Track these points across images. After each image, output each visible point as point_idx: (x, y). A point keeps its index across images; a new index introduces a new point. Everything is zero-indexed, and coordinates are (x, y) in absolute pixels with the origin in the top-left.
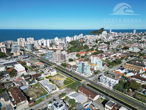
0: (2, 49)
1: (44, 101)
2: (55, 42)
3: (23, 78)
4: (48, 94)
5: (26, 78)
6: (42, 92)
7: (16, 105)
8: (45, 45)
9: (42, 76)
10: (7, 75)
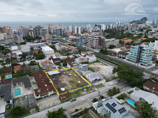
0: (30, 32)
1: (84, 96)
2: (87, 30)
3: (52, 61)
4: (88, 86)
5: (55, 62)
6: (79, 82)
7: (39, 95)
8: (76, 32)
9: (76, 61)
10: (32, 56)
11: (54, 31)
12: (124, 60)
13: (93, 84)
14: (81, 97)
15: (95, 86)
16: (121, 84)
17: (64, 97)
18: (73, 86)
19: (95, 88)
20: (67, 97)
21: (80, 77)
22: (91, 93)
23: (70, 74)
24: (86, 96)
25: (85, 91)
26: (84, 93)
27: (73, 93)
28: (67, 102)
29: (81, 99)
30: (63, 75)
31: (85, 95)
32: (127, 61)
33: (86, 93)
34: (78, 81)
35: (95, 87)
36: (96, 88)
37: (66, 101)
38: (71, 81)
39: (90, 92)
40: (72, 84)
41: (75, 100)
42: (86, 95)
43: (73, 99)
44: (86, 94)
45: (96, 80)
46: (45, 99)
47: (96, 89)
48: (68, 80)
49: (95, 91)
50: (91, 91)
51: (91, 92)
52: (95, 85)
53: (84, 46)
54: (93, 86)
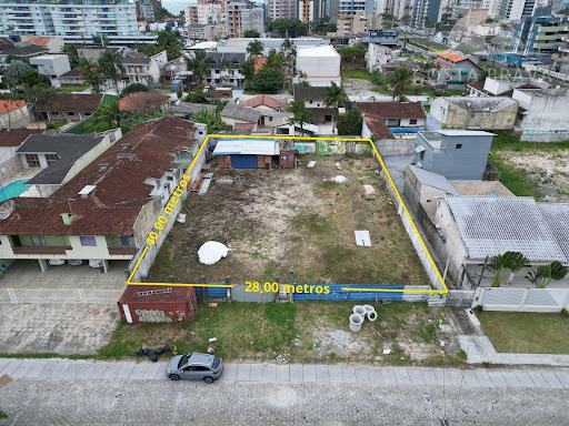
0: (301, 4)
4: (411, 293)
6: (362, 237)
9: (429, 122)
10: (237, 76)
11: (407, 7)
13: (467, 292)
14: (284, 368)
15: (479, 310)
17: (151, 316)
18: (292, 254)
19: (469, 330)
20: (175, 324)
21: (392, 209)
22: (403, 370)
23: (340, 179)
24: (338, 375)
25: (354, 327)
26: (340, 339)
27: (254, 306)
28: (146, 364)
30: (298, 171)
31: (333, 358)
33: (353, 346)
34: (360, 227)
35: (474, 320)
36: (484, 340)
37: (142, 354)
38: (313, 218)
39: (397, 351)
40: (294, 239)
41: (210, 377)
42: (336, 368)
43: (197, 359)
44: (354, 358)
45: (512, 261)
46: (52, 277)
47: (477, 348)
48: (293, 207)
49: (459, 361)
50: (417, 350)
51: (408, 362)
52: (488, 307)
54: (455, 309)
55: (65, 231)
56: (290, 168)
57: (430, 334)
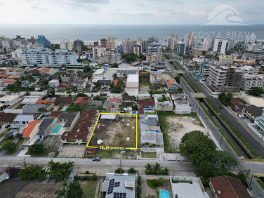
0: (135, 48)
4: (132, 149)
6: (128, 139)
7: (65, 140)
8: (215, 49)
10: (109, 87)
12: (250, 125)
15: (142, 152)
16: (185, 164)
17: (90, 152)
18: (114, 142)
19: (139, 155)
20: (94, 153)
23: (128, 125)
25: (121, 154)
26: (119, 156)
29: (108, 161)
32: (253, 129)
34: (128, 137)
36: (141, 156)
37: (89, 158)
38: (120, 134)
39: (127, 157)
40: (115, 139)
41: (99, 161)
42: (117, 160)
43: (97, 158)
44: (120, 158)
45: (147, 143)
47: (139, 157)
48: (116, 132)
49: (136, 159)
50: (130, 157)
52: (144, 151)
53: (201, 81)
54: (138, 151)
55: (76, 138)
56: (118, 121)
57: (133, 155)
